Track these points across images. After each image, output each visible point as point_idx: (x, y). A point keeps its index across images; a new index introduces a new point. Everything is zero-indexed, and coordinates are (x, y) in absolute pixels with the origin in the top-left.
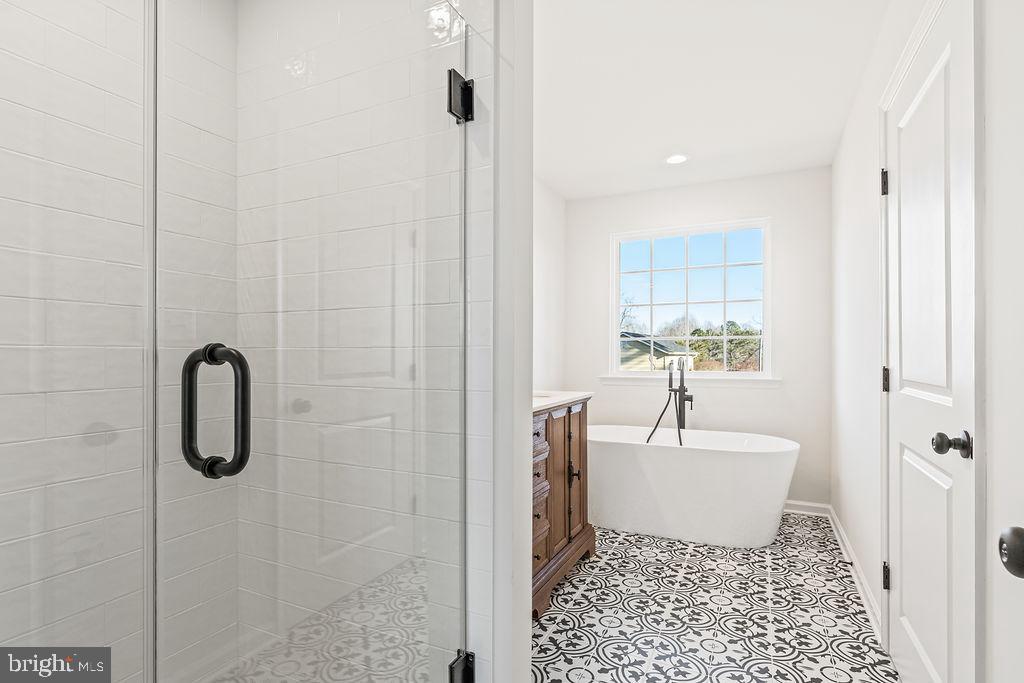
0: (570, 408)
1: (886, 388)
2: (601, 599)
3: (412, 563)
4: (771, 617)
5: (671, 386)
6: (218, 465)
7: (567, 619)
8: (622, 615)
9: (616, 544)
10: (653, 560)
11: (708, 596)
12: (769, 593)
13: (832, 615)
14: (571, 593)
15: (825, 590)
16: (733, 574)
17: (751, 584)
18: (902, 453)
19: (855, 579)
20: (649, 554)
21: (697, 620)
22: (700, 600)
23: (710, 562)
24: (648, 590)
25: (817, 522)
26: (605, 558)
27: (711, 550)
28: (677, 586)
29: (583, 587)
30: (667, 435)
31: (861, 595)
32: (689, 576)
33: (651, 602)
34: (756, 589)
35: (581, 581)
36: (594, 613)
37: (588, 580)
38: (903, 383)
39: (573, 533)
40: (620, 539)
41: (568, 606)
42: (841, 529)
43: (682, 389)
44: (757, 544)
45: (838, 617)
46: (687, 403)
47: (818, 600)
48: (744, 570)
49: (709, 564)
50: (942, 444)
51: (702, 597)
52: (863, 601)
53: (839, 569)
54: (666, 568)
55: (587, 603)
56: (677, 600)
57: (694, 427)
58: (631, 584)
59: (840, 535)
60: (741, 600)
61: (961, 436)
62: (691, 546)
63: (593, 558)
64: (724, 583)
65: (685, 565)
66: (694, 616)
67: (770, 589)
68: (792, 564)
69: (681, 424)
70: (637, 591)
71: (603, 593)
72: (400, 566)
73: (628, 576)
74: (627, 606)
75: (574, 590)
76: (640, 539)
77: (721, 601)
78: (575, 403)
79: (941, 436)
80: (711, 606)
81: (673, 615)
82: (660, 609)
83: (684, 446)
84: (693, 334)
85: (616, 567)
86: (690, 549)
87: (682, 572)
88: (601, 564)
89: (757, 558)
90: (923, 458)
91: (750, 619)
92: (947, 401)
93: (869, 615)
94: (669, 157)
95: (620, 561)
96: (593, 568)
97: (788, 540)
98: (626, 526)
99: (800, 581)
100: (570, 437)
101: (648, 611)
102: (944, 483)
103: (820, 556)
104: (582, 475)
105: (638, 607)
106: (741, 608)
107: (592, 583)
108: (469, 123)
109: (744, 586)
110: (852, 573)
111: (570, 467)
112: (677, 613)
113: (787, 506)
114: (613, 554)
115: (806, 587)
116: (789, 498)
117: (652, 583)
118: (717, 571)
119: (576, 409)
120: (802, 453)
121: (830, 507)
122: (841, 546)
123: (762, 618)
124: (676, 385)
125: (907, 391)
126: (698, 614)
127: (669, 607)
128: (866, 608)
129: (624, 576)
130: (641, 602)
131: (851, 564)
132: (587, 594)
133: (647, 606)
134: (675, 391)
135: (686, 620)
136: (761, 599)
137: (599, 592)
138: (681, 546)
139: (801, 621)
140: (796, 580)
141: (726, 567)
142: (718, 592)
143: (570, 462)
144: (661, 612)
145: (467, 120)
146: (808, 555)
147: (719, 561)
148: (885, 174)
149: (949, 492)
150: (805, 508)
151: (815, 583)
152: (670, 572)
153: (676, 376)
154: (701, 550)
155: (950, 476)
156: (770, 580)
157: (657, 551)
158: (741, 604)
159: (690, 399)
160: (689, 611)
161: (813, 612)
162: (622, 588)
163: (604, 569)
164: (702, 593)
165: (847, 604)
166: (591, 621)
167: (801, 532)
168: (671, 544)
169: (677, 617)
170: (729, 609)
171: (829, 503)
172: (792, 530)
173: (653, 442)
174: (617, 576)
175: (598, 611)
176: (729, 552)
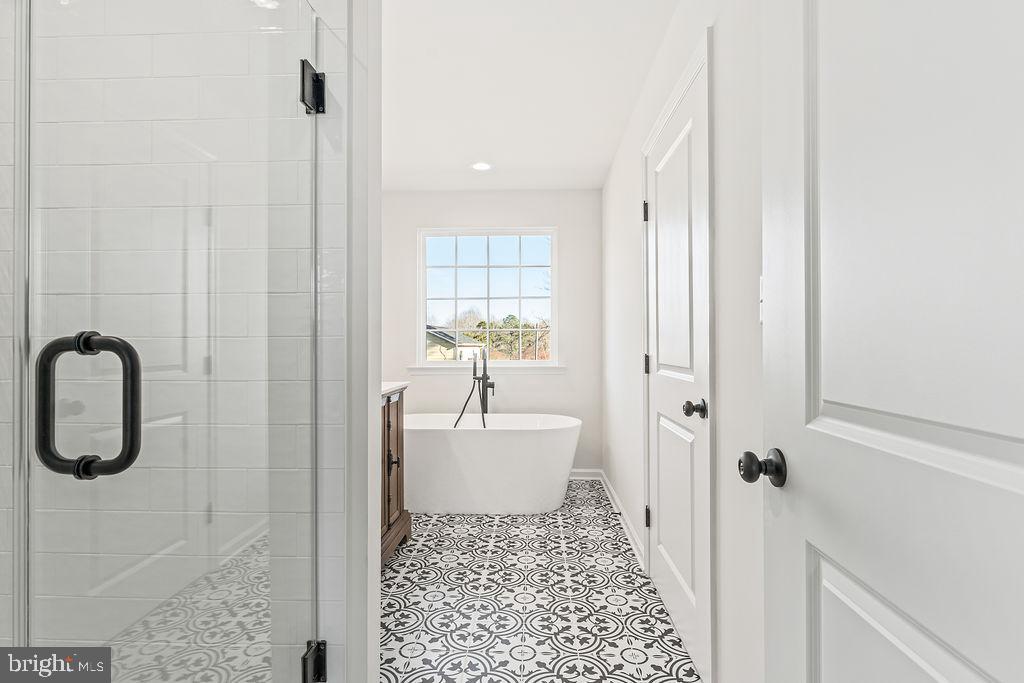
0: (389, 398)
1: (647, 371)
2: (423, 578)
3: (207, 579)
4: (566, 566)
5: (475, 374)
6: (94, 465)
7: (392, 602)
8: (444, 589)
9: (430, 526)
10: (466, 535)
11: (516, 558)
12: (563, 547)
13: (610, 556)
14: (393, 578)
15: (603, 537)
16: (534, 536)
17: (549, 542)
18: (659, 420)
19: (623, 525)
20: (461, 530)
21: (509, 580)
22: (510, 562)
23: (514, 529)
24: (465, 562)
25: (593, 485)
26: (422, 540)
27: (514, 520)
28: (489, 554)
29: (403, 571)
30: (472, 420)
31: (628, 537)
32: (498, 544)
33: (468, 572)
34: (553, 545)
35: (401, 565)
36: (418, 592)
37: (408, 563)
38: (659, 366)
39: (392, 520)
40: (433, 521)
41: (391, 590)
42: (611, 489)
43: (485, 377)
44: (550, 509)
45: (614, 557)
46: (490, 390)
47: (599, 546)
48: (542, 532)
49: (514, 531)
50: (689, 409)
51: (511, 559)
52: (630, 541)
53: (611, 519)
54: (478, 541)
55: (409, 584)
56: (490, 566)
57: (495, 412)
58: (449, 559)
59: (610, 493)
60: (543, 557)
61: (700, 402)
62: (497, 518)
63: (411, 542)
64: (527, 545)
65: (493, 535)
66: (507, 578)
67: (563, 543)
68: (578, 521)
69: (485, 410)
70: (455, 565)
71: (424, 572)
72: (195, 585)
73: (445, 553)
74: (447, 580)
75: (395, 574)
76: (451, 518)
77: (527, 560)
78: (394, 393)
79: (689, 403)
80: (519, 566)
81: (489, 579)
82: (476, 576)
83: (488, 428)
84: (479, 326)
85: (433, 546)
86: (497, 521)
87: (492, 542)
88: (419, 546)
89: (551, 521)
90: (675, 422)
91: (551, 571)
92: (689, 378)
93: (635, 551)
94: (475, 163)
95: (436, 541)
96: (411, 551)
97: (573, 502)
98: (437, 508)
99: (585, 533)
100: (389, 426)
101: (467, 580)
102: (689, 437)
103: (598, 511)
104: (399, 463)
105: (458, 579)
106: (543, 563)
107: (412, 565)
108: (320, 115)
109: (544, 545)
110: (621, 521)
111: (389, 456)
112: (491, 577)
113: (572, 474)
114: (429, 535)
115: (590, 537)
116: (574, 467)
117: (467, 556)
118: (521, 536)
119: (394, 399)
120: (583, 427)
121: (601, 471)
122: (611, 501)
123: (560, 568)
124: (480, 374)
125: (663, 372)
126: (510, 575)
127: (485, 573)
128: (633, 546)
129: (441, 553)
130: (460, 574)
131: (620, 514)
132: (408, 575)
133: (466, 576)
134: (479, 379)
135: (500, 581)
136: (558, 553)
137: (420, 572)
138: (488, 520)
139: (589, 564)
140: (582, 533)
141: (528, 531)
142: (523, 553)
143: (389, 451)
144: (478, 579)
145: (318, 112)
146: (588, 512)
147: (521, 527)
148: (646, 205)
149: (692, 444)
150: (585, 474)
151: (596, 533)
152: (481, 544)
153: (480, 365)
154: (506, 520)
155: (692, 432)
156: (562, 536)
157: (468, 527)
158: (542, 560)
159: (492, 386)
160: (501, 573)
161: (596, 556)
162: (441, 564)
163: (422, 551)
164: (510, 556)
165: (620, 546)
166: (416, 600)
167: (582, 494)
168: (480, 519)
169: (493, 580)
170: (534, 566)
171: (601, 468)
172: (575, 494)
173: (459, 427)
174: (435, 555)
175: (421, 589)
176: (528, 518)
